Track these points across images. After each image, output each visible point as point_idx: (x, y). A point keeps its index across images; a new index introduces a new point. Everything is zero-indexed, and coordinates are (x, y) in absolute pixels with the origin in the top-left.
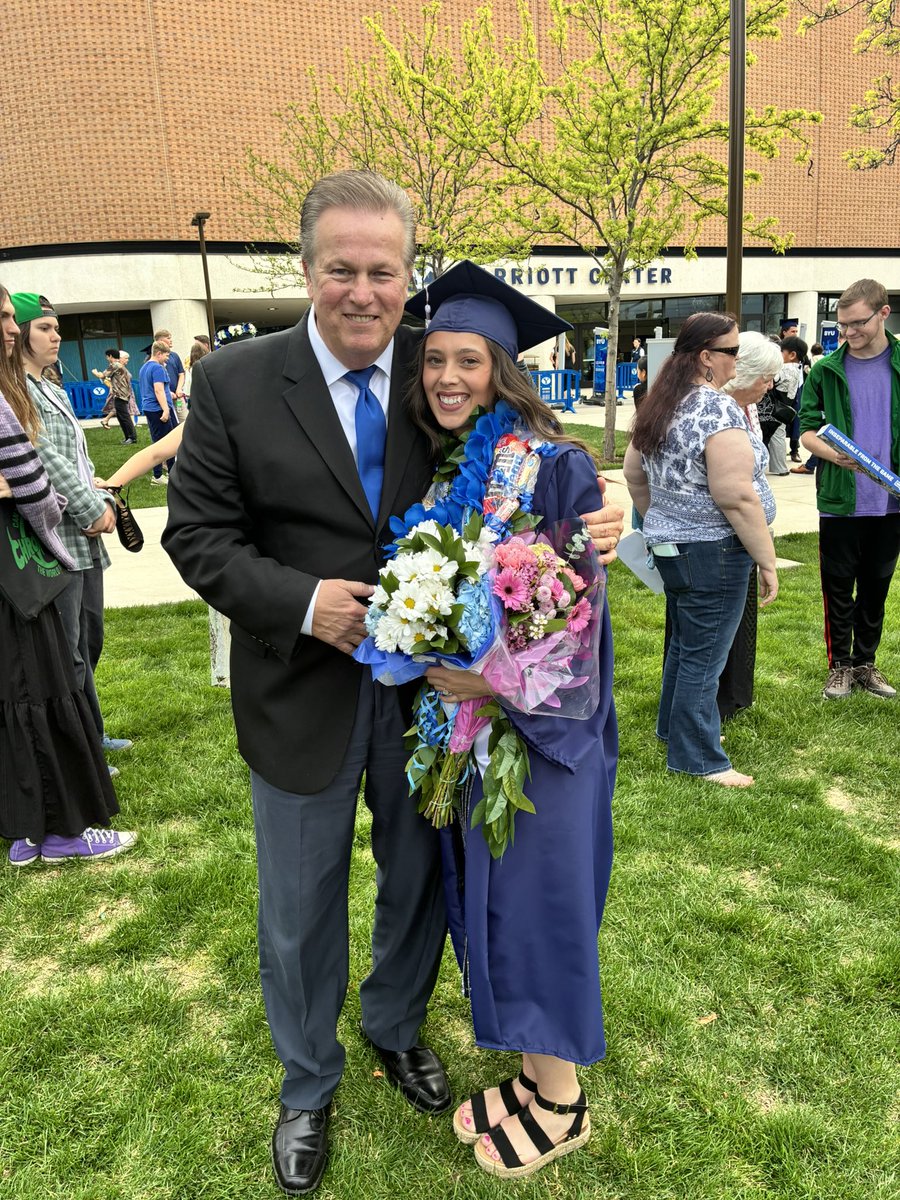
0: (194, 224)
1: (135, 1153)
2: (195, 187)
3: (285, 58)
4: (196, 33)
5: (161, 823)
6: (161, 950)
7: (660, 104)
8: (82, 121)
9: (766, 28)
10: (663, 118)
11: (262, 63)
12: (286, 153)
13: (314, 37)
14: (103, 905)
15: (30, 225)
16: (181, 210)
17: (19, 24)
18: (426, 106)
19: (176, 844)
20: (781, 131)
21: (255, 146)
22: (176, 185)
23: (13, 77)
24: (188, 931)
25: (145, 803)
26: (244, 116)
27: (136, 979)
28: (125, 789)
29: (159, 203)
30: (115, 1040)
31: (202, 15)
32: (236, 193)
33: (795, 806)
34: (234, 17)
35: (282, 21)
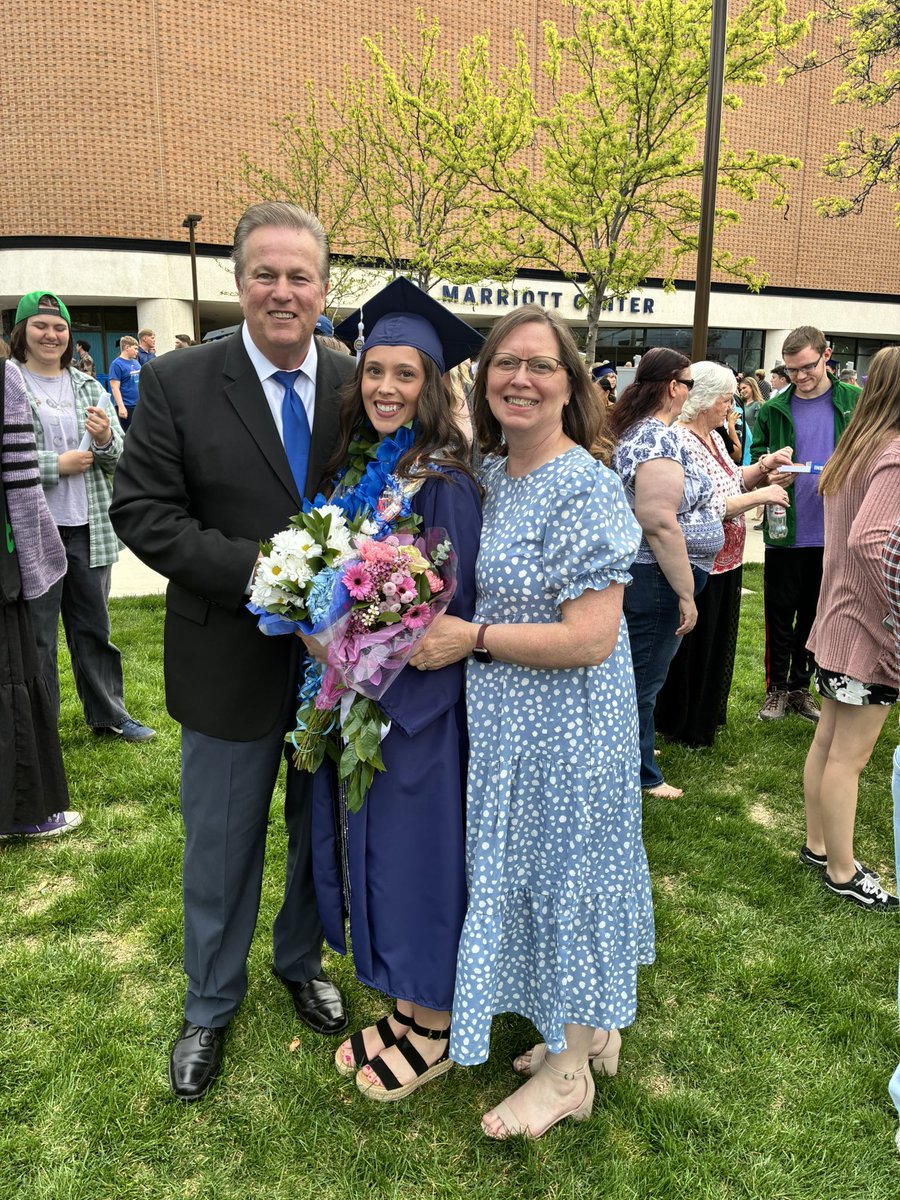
0: (185, 225)
1: (57, 1109)
2: (189, 189)
3: (286, 69)
4: (199, 38)
5: (107, 805)
6: (97, 925)
7: (645, 141)
8: (79, 117)
9: (751, 73)
10: (648, 154)
11: (262, 72)
12: (282, 162)
13: (315, 50)
14: (44, 880)
15: (20, 215)
16: (174, 211)
17: (23, 17)
18: (420, 126)
19: (119, 826)
20: (761, 174)
21: (250, 153)
22: (170, 186)
23: (13, 69)
24: (124, 908)
25: (93, 786)
26: (241, 123)
27: (71, 951)
28: (74, 772)
29: (153, 203)
30: (45, 1005)
31: (205, 21)
32: (230, 198)
33: (719, 819)
34: (238, 25)
35: (285, 33)
